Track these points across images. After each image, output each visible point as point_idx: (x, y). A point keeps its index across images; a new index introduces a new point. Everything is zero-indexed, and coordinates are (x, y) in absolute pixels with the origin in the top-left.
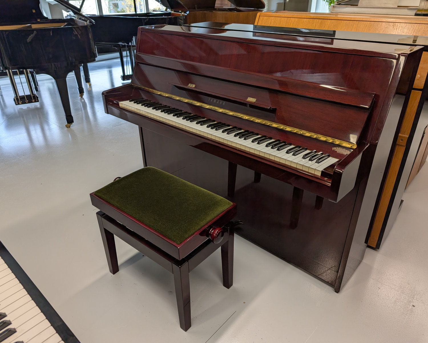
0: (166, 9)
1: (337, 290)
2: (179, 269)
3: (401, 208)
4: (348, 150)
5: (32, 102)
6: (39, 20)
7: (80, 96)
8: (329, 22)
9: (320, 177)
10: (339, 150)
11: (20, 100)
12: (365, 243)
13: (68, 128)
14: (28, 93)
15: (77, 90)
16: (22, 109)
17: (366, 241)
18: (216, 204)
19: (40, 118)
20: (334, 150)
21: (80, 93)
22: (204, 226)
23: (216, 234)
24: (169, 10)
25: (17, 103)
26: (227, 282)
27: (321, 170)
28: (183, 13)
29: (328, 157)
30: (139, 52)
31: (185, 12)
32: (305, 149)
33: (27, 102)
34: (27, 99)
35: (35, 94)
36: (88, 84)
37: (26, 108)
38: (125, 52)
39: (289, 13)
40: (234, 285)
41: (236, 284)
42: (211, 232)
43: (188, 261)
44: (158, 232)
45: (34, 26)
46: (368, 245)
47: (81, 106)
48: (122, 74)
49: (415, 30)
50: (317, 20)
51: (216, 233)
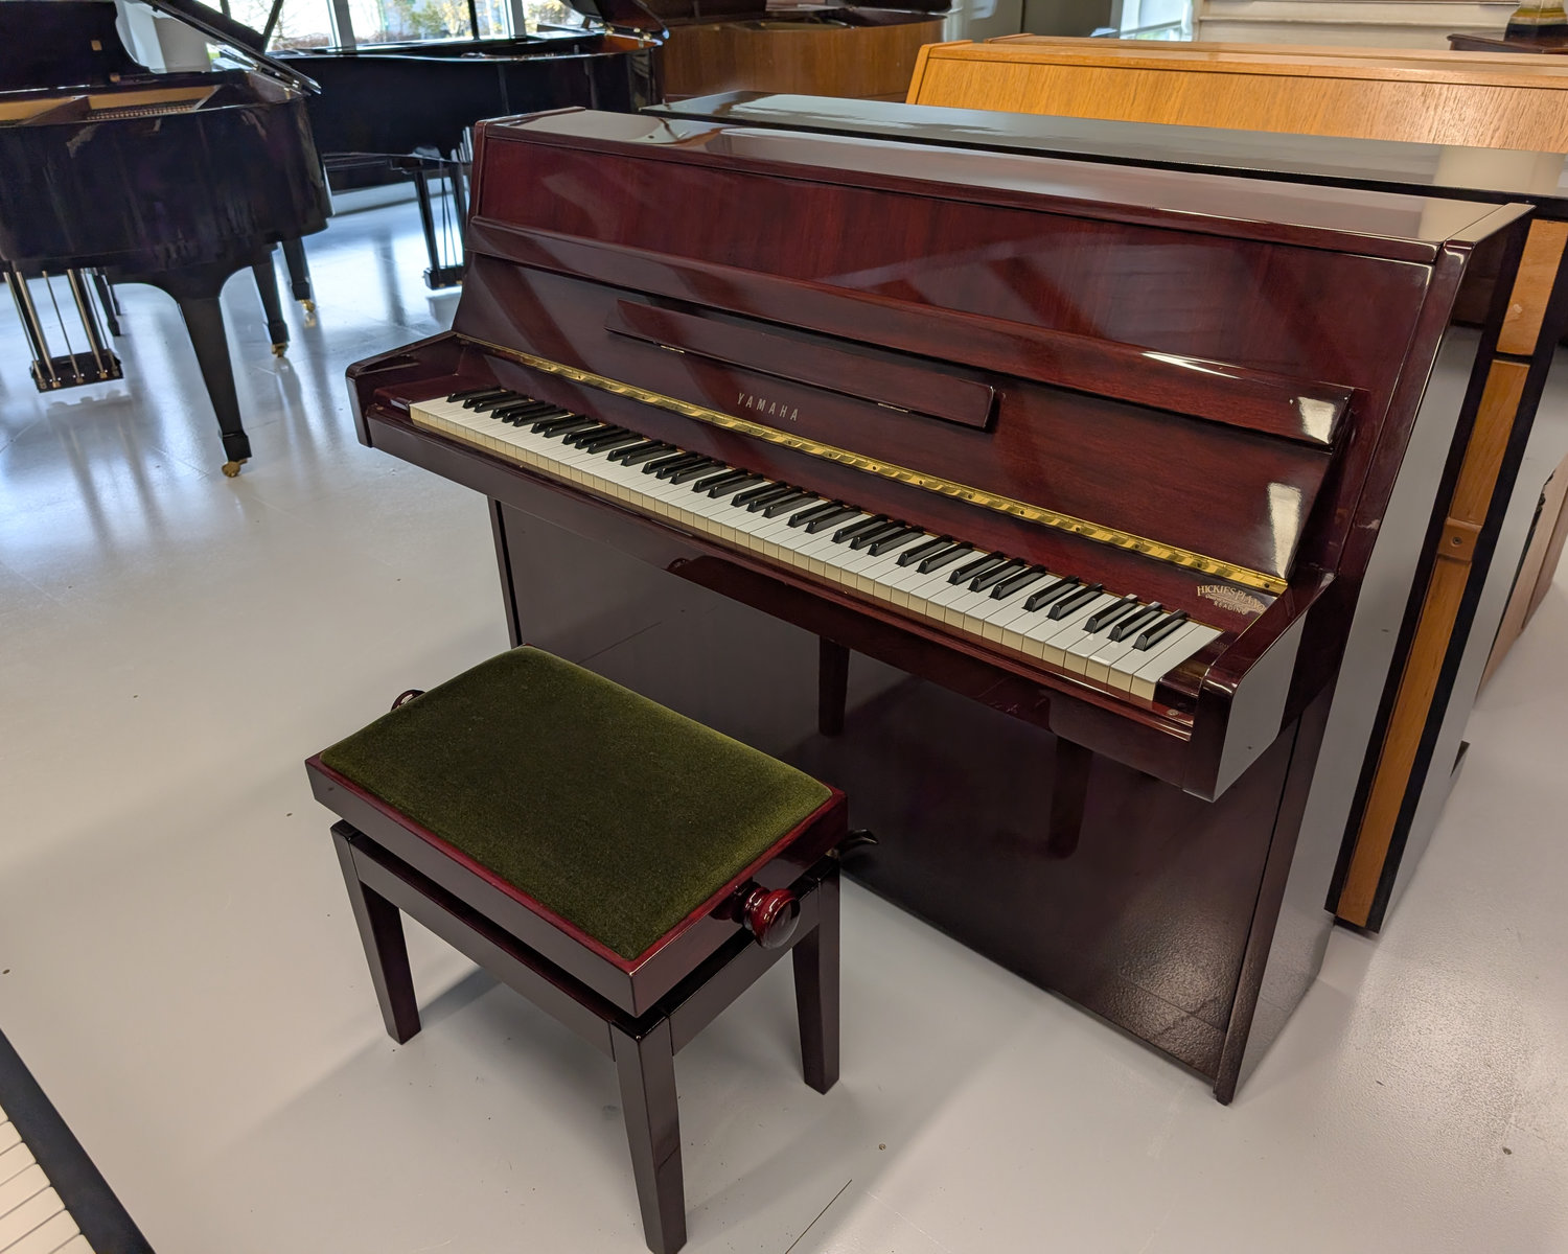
0: (585, 21)
1: (1225, 1095)
2: (636, 1047)
3: (1460, 771)
4: (1254, 596)
5: (97, 379)
6: (115, 79)
7: (274, 353)
8: (1186, 79)
9: (1149, 707)
10: (1221, 597)
11: (54, 372)
12: (1327, 907)
13: (230, 476)
14: (82, 345)
15: (263, 328)
16: (62, 405)
17: (1332, 904)
18: (768, 794)
19: (129, 440)
20: (1203, 597)
21: (275, 341)
22: (726, 883)
23: (771, 915)
24: (597, 28)
25: (44, 385)
26: (819, 1068)
27: (1155, 680)
28: (647, 38)
29: (1180, 621)
30: (480, 214)
31: (657, 34)
32: (1096, 590)
33: (79, 381)
34: (79, 368)
35: (109, 350)
36: (303, 305)
37: (79, 402)
38: (438, 181)
39: (1038, 43)
40: (844, 1077)
41: (850, 1077)
42: (752, 904)
43: (668, 1017)
44: (557, 914)
45: (99, 101)
46: (1336, 917)
47: (278, 392)
48: (427, 264)
49: (1505, 110)
50: (1139, 75)
51: (771, 910)
